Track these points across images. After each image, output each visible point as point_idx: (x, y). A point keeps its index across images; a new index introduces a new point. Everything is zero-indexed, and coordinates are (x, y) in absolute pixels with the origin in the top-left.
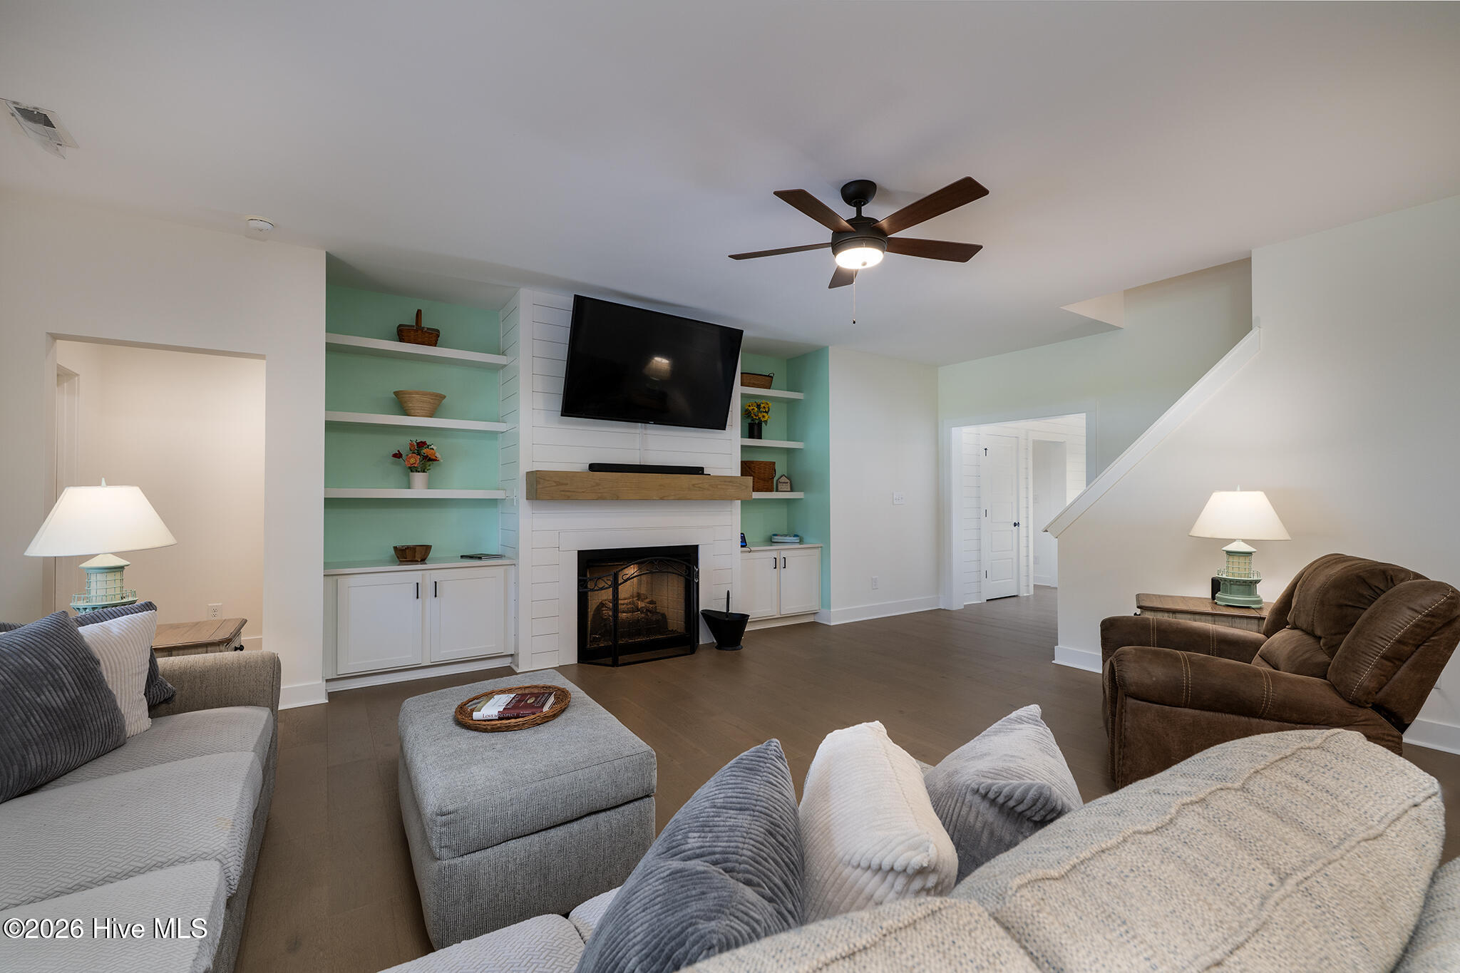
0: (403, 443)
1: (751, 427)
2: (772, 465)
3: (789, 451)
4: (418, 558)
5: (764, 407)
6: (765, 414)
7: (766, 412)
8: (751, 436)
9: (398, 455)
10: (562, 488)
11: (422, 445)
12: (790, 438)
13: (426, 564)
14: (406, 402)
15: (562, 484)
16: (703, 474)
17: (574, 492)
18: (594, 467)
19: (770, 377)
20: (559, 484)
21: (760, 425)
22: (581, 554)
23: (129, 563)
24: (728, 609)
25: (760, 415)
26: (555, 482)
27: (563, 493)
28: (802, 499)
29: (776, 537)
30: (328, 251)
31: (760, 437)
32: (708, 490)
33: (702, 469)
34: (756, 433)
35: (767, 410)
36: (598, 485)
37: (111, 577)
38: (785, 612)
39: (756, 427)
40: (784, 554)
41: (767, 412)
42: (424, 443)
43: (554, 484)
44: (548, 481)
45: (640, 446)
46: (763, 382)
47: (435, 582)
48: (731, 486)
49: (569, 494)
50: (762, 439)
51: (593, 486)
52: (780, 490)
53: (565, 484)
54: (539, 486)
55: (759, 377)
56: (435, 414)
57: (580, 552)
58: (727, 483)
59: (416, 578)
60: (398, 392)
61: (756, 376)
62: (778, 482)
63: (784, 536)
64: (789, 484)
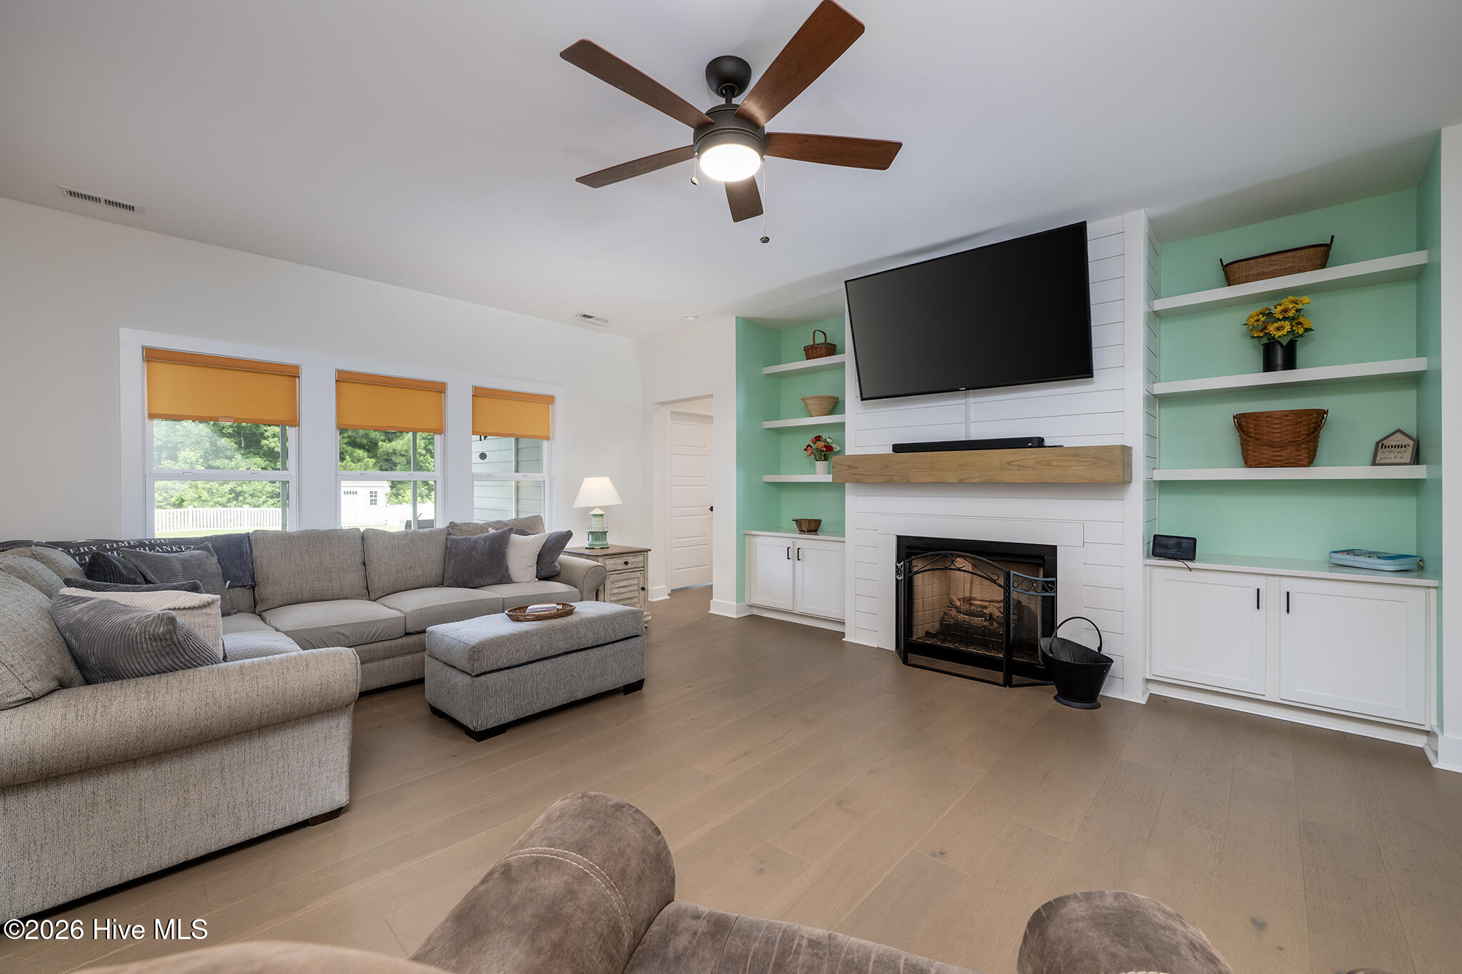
1: (1268, 353)
5: (1284, 311)
8: (1269, 366)
10: (854, 471)
13: (818, 535)
15: (854, 467)
16: (1040, 445)
17: (864, 475)
18: (898, 448)
19: (1326, 246)
20: (850, 467)
22: (900, 539)
23: (603, 513)
26: (847, 466)
27: (854, 476)
28: (1424, 479)
29: (1335, 555)
30: (736, 316)
31: (1290, 364)
32: (1034, 468)
34: (1279, 362)
36: (886, 467)
37: (598, 519)
38: (1292, 696)
39: (1278, 349)
42: (820, 437)
43: (846, 468)
44: (842, 465)
45: (966, 418)
46: (1289, 262)
47: (799, 549)
48: (1078, 461)
49: (860, 477)
50: (1296, 369)
51: (882, 469)
52: (1374, 463)
53: (857, 467)
54: (835, 470)
55: (1273, 258)
56: (831, 413)
57: (899, 537)
58: (1069, 458)
59: (789, 543)
60: (803, 400)
61: (1266, 258)
62: (1379, 446)
63: (1366, 554)
64: (1411, 449)
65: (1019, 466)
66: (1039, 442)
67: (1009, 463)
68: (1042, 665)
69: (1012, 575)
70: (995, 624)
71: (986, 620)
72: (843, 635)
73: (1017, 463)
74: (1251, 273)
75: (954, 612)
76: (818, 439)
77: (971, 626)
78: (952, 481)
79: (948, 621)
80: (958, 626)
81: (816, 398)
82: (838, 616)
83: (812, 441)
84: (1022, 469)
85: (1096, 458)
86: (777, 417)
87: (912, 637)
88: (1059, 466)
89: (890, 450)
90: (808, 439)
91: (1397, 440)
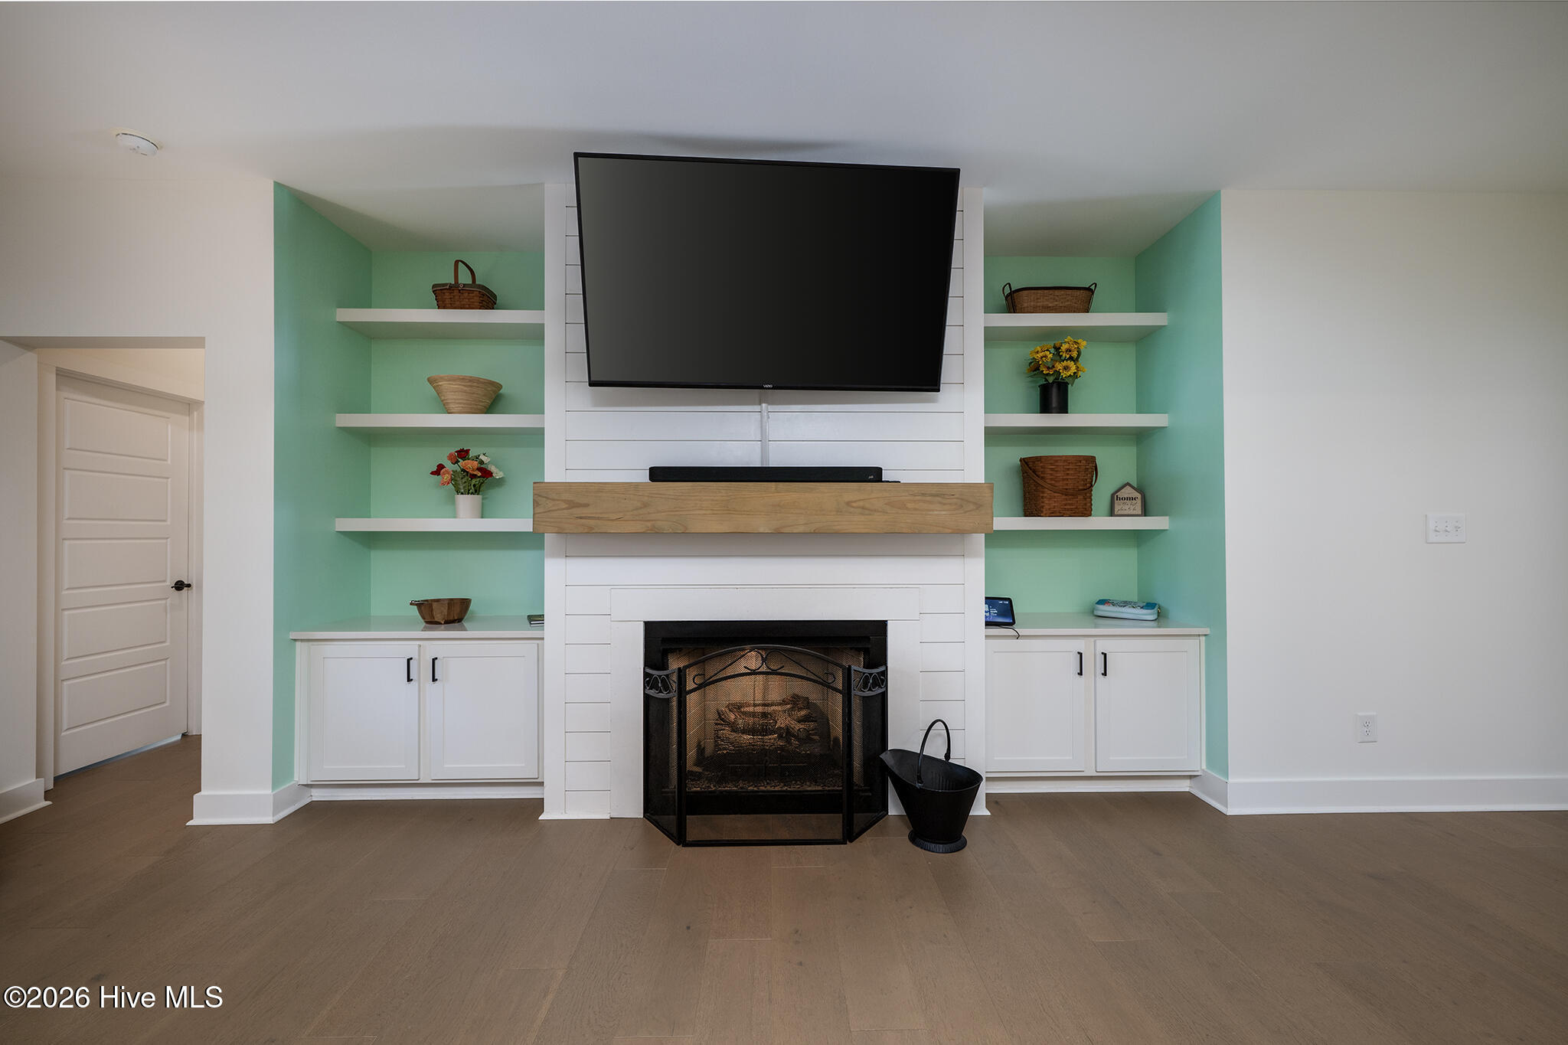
1: (1045, 392)
2: (1087, 467)
3: (1140, 436)
5: (1069, 350)
6: (1071, 364)
7: (1071, 358)
8: (1045, 408)
10: (578, 511)
15: (580, 505)
16: (877, 481)
17: (598, 518)
18: (659, 474)
19: (1090, 291)
20: (572, 505)
21: (1062, 386)
22: (650, 627)
24: (948, 756)
25: (1059, 366)
26: (565, 501)
27: (580, 520)
28: (1167, 530)
29: (1101, 607)
31: (1063, 409)
32: (885, 512)
33: (878, 472)
34: (1054, 404)
35: (1075, 354)
36: (645, 505)
38: (1106, 767)
39: (1054, 391)
40: (1103, 645)
41: (1075, 360)
43: (565, 506)
44: (554, 500)
45: (762, 435)
46: (1068, 301)
47: (434, 660)
48: (940, 503)
49: (592, 522)
50: (1067, 413)
51: (637, 509)
52: (1112, 513)
53: (587, 505)
54: (538, 510)
55: (1057, 292)
56: (489, 409)
57: (647, 624)
58: (928, 498)
59: (410, 649)
60: (431, 381)
61: (1051, 292)
62: (1114, 498)
63: (1125, 604)
64: (1139, 502)
65: (863, 508)
66: (872, 475)
67: (848, 504)
68: (865, 791)
69: (852, 672)
70: (793, 741)
71: (780, 737)
72: (538, 805)
73: (861, 504)
74: (1038, 304)
75: (726, 732)
76: (463, 454)
77: (764, 752)
78: (761, 530)
79: (725, 749)
80: (742, 754)
81: (463, 379)
82: (530, 774)
83: (450, 457)
84: (867, 512)
85: (962, 499)
86: (365, 409)
87: (668, 787)
88: (916, 509)
89: (645, 477)
90: (442, 454)
91: (1128, 492)
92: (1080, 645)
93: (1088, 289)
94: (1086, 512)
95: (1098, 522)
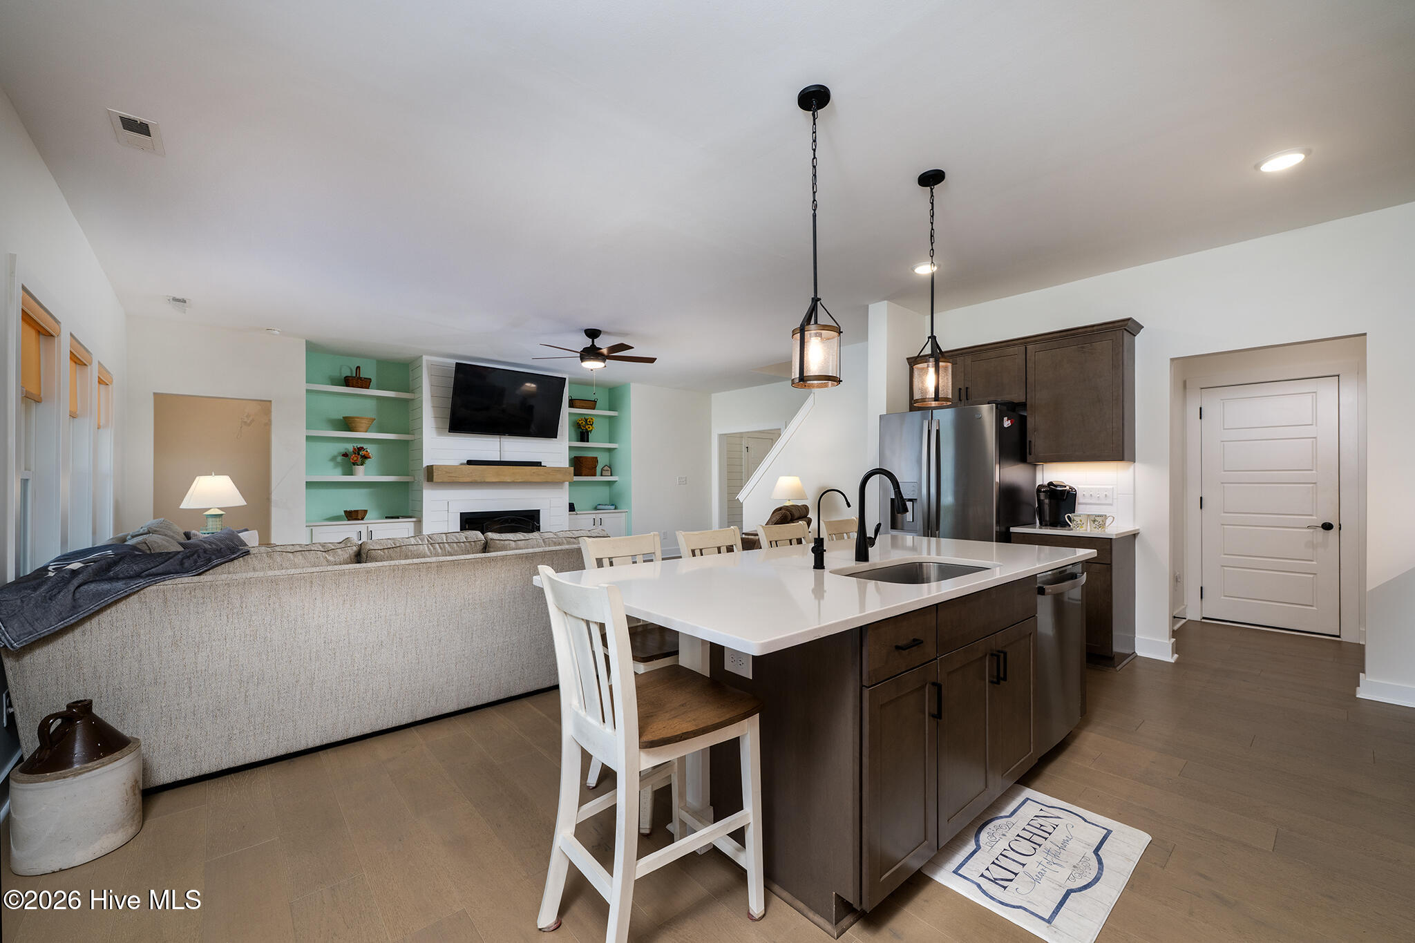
0: (350, 447)
2: (595, 460)
3: (610, 450)
4: (360, 517)
5: (590, 422)
6: (590, 426)
9: (345, 455)
10: (449, 475)
11: (361, 449)
12: (610, 442)
13: (364, 521)
14: (350, 423)
15: (449, 473)
16: (541, 466)
17: (457, 477)
18: (470, 462)
20: (447, 472)
21: (588, 432)
22: (462, 514)
23: (225, 513)
25: (587, 427)
26: (445, 471)
27: (449, 480)
28: (618, 481)
29: (600, 505)
30: (308, 339)
31: (586, 441)
32: (543, 475)
33: (541, 463)
34: (582, 438)
35: (592, 423)
36: (471, 473)
39: (583, 434)
40: (600, 516)
41: (592, 425)
42: (362, 448)
43: (445, 473)
44: (441, 471)
45: (500, 449)
46: (590, 406)
47: (371, 531)
48: (556, 472)
49: (453, 478)
50: (588, 443)
51: (468, 474)
52: (602, 475)
53: (452, 473)
55: (588, 403)
58: (554, 471)
59: (361, 528)
60: (347, 417)
62: (602, 470)
63: (606, 505)
64: (610, 472)
66: (538, 464)
73: (535, 473)
74: (580, 405)
84: (537, 475)
85: (561, 471)
88: (550, 475)
91: (606, 468)
92: (594, 516)
93: (594, 401)
94: (594, 475)
95: (598, 478)
